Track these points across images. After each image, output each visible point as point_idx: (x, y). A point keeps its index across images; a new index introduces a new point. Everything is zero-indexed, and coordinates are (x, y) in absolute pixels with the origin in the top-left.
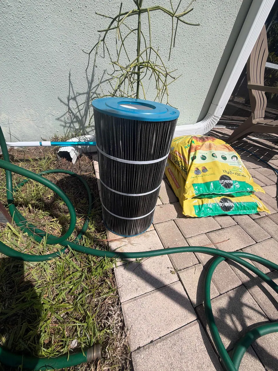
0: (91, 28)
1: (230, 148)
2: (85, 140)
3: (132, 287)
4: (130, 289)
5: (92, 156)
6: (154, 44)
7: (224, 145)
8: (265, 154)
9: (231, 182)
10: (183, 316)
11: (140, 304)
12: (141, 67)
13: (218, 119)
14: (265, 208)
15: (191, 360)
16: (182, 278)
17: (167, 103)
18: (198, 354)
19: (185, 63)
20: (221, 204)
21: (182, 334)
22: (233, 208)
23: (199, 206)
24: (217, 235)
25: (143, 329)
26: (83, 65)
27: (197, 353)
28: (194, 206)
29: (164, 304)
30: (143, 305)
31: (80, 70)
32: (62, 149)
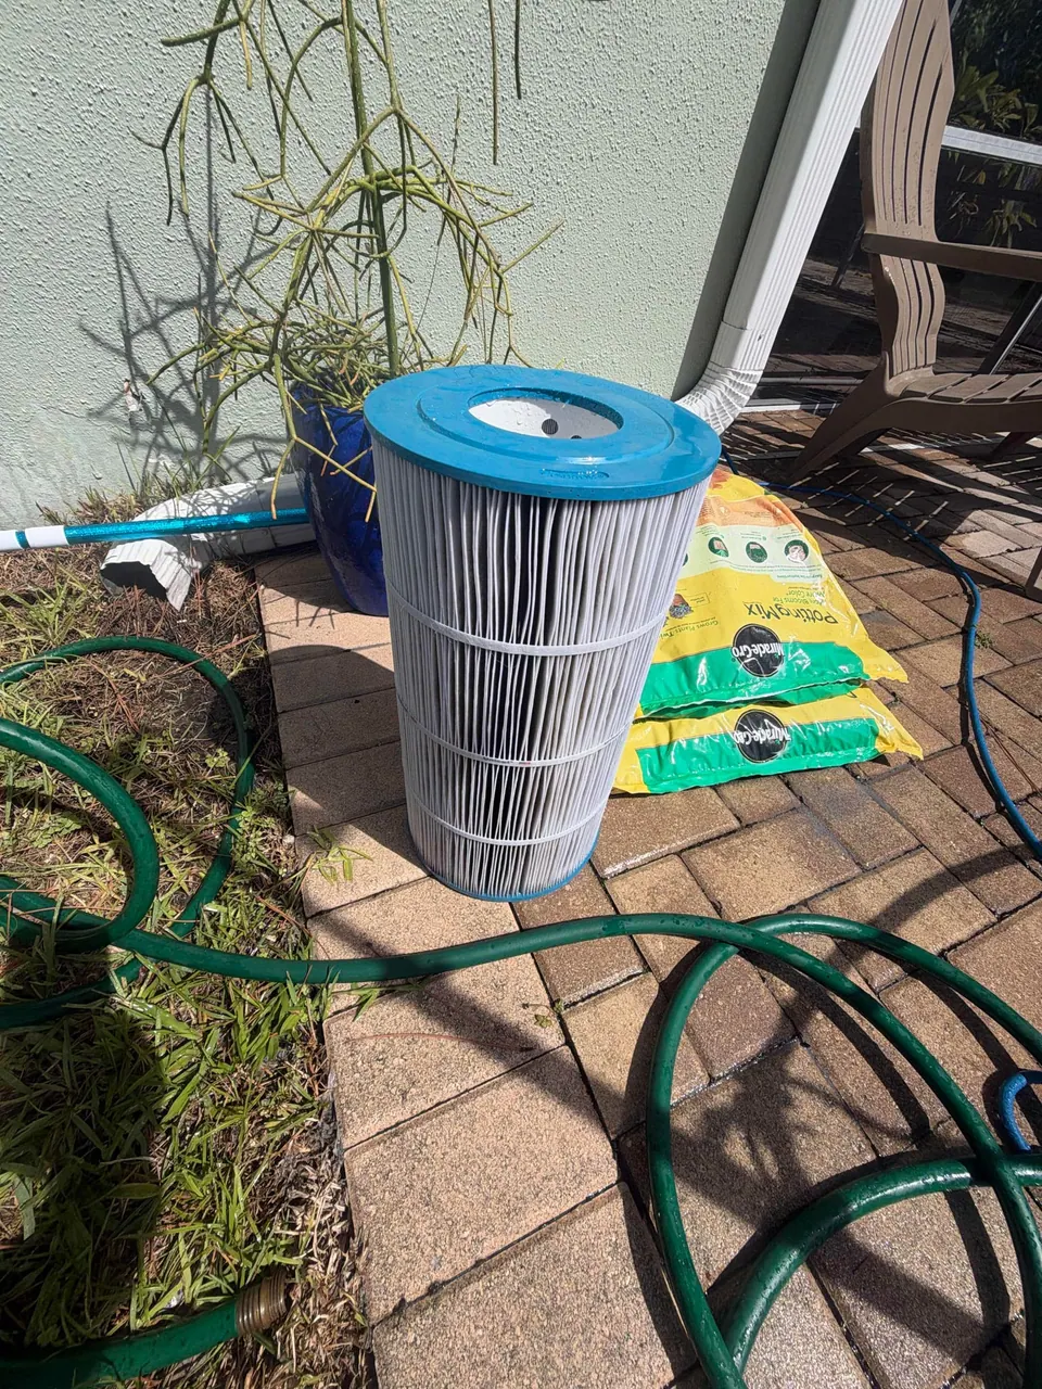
0: (162, 11)
1: (779, 511)
2: (219, 507)
3: (388, 1086)
4: (381, 1094)
5: (253, 570)
6: (455, 75)
7: (759, 502)
8: (935, 513)
9: (776, 649)
10: (569, 1174)
11: (413, 1147)
12: (383, 193)
13: (749, 385)
14: (902, 739)
15: (584, 1330)
16: (577, 1033)
17: (510, 348)
18: (609, 1305)
19: (598, 153)
20: (740, 737)
21: (561, 1240)
22: (787, 748)
23: (658, 748)
24: (719, 858)
25: (417, 1238)
26: (157, 186)
27: (607, 1302)
28: (640, 752)
29: (502, 1138)
30: (424, 1150)
31: (147, 212)
32: (119, 554)
